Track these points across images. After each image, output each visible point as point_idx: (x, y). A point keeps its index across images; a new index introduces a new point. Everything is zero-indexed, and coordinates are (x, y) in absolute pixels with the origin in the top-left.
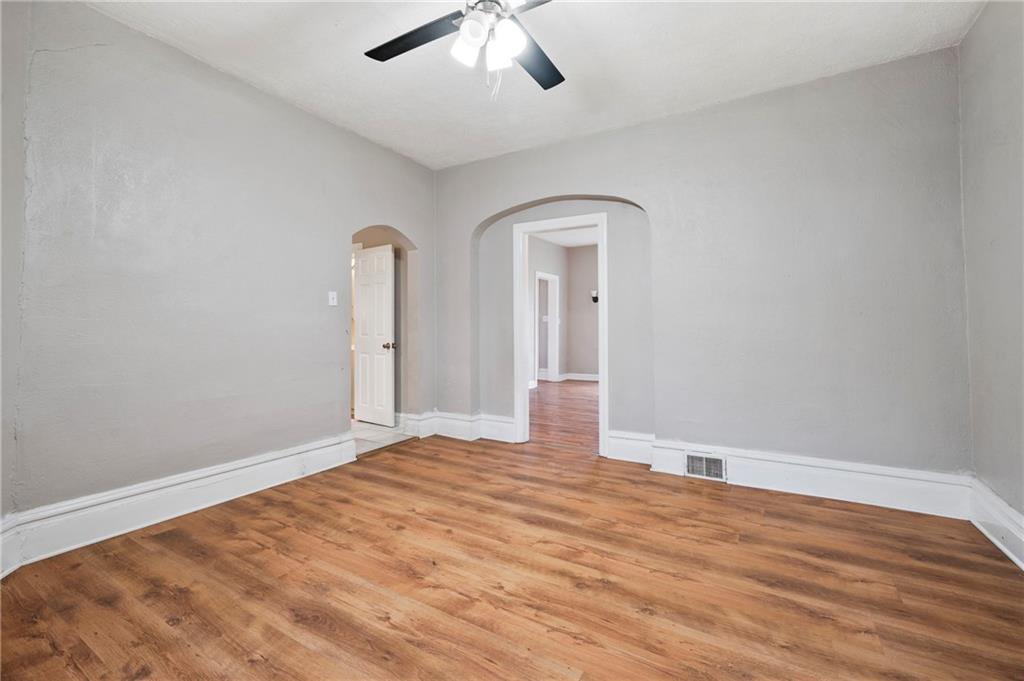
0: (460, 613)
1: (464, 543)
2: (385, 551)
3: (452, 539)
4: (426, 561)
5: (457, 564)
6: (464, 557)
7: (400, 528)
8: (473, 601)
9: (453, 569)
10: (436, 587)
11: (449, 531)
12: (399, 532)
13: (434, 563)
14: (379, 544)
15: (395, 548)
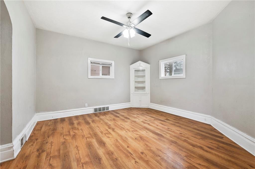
0: (135, 130)
1: (127, 142)
2: (147, 145)
3: (129, 144)
4: (137, 140)
5: (131, 137)
6: (129, 139)
7: (142, 153)
8: (132, 131)
9: (132, 137)
10: (137, 134)
11: (128, 147)
12: (143, 151)
13: (136, 139)
14: (149, 148)
15: (144, 145)
